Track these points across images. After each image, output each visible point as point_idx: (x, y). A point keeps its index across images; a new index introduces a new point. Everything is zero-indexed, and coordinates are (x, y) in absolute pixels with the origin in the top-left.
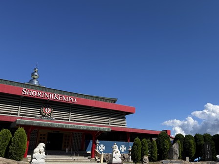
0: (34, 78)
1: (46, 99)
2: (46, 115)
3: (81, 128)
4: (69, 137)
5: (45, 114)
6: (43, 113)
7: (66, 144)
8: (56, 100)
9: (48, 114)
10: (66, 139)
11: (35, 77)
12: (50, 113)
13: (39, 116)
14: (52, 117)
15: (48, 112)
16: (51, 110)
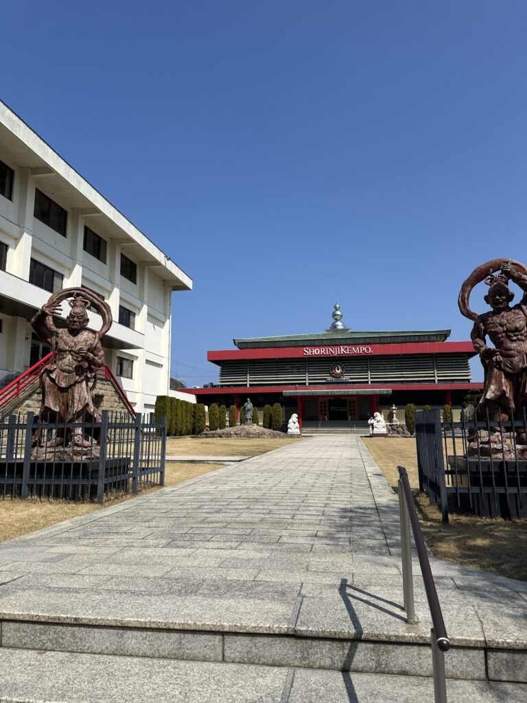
0: (337, 320)
2: (338, 376)
5: (336, 374)
6: (334, 373)
7: (352, 412)
8: (344, 355)
9: (339, 374)
10: (350, 406)
11: (338, 318)
12: (341, 373)
13: (329, 379)
14: (346, 378)
15: (339, 372)
16: (342, 368)
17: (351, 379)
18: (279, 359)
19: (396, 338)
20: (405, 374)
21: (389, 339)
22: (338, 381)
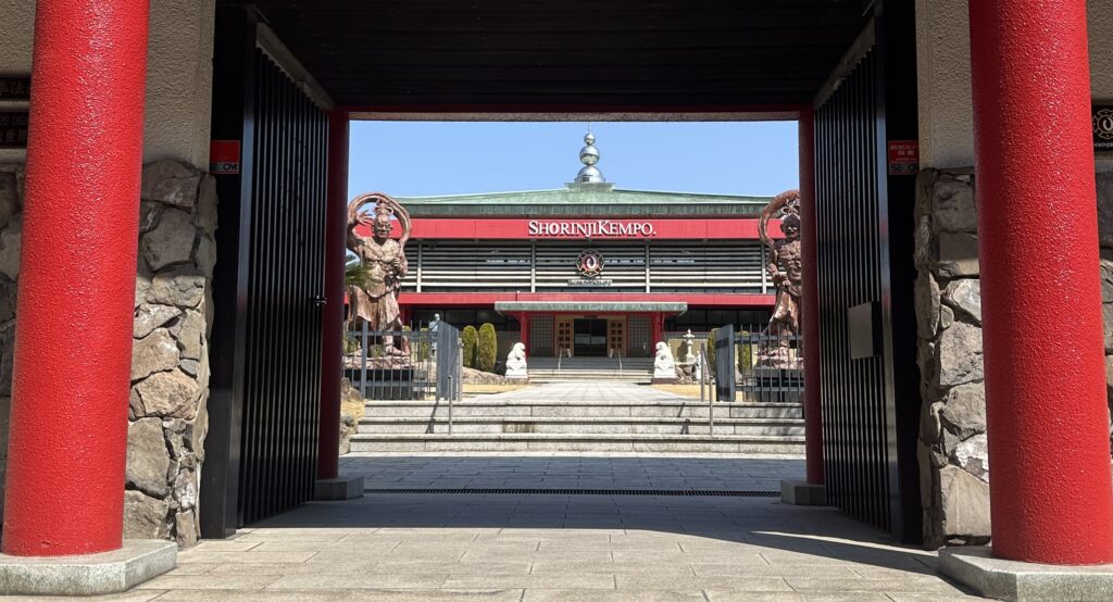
0: (588, 165)
1: (581, 237)
2: (590, 275)
3: (615, 309)
4: (620, 325)
5: (588, 272)
6: (583, 270)
7: (617, 343)
8: (604, 237)
9: (593, 272)
10: (613, 332)
11: (591, 160)
12: (598, 270)
13: (575, 280)
14: (606, 279)
15: (592, 268)
16: (600, 262)
17: (614, 281)
18: (481, 240)
19: (698, 208)
20: (712, 274)
21: (685, 209)
22: (591, 285)
